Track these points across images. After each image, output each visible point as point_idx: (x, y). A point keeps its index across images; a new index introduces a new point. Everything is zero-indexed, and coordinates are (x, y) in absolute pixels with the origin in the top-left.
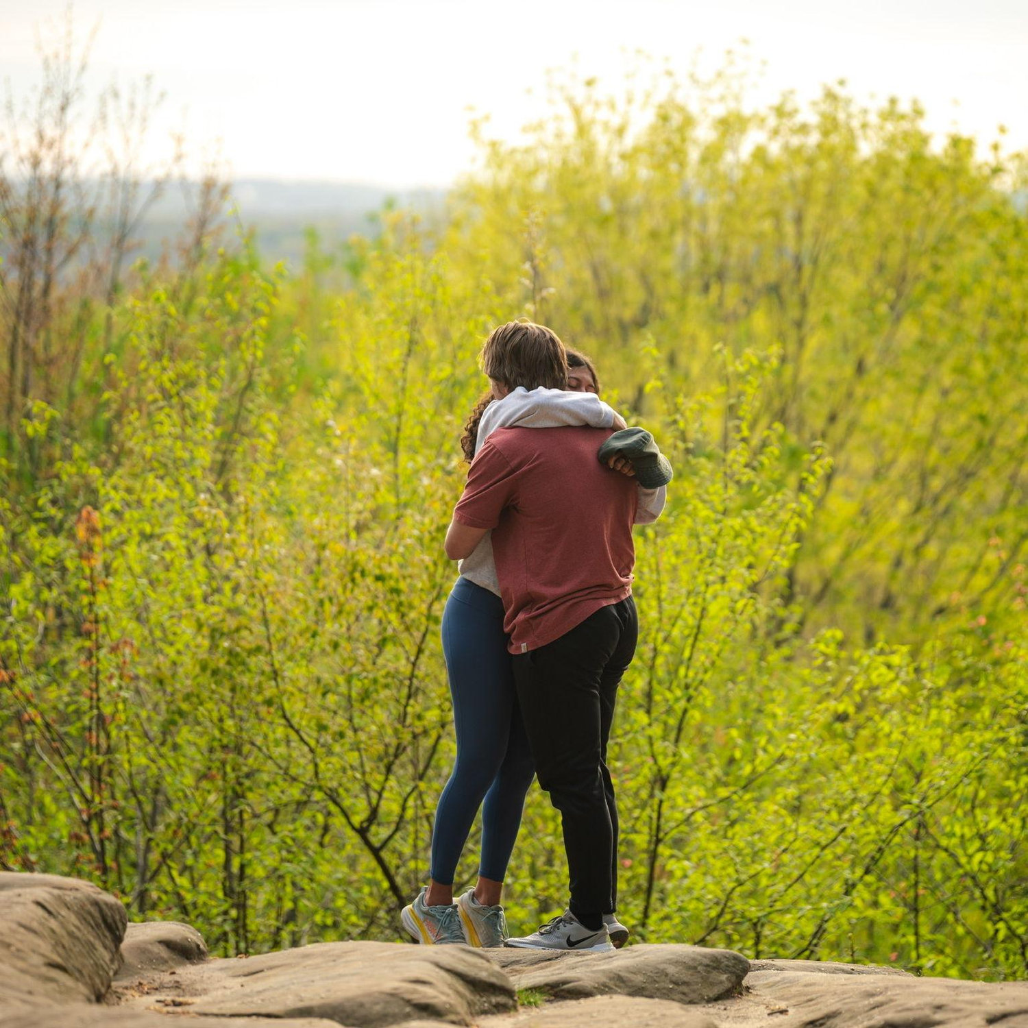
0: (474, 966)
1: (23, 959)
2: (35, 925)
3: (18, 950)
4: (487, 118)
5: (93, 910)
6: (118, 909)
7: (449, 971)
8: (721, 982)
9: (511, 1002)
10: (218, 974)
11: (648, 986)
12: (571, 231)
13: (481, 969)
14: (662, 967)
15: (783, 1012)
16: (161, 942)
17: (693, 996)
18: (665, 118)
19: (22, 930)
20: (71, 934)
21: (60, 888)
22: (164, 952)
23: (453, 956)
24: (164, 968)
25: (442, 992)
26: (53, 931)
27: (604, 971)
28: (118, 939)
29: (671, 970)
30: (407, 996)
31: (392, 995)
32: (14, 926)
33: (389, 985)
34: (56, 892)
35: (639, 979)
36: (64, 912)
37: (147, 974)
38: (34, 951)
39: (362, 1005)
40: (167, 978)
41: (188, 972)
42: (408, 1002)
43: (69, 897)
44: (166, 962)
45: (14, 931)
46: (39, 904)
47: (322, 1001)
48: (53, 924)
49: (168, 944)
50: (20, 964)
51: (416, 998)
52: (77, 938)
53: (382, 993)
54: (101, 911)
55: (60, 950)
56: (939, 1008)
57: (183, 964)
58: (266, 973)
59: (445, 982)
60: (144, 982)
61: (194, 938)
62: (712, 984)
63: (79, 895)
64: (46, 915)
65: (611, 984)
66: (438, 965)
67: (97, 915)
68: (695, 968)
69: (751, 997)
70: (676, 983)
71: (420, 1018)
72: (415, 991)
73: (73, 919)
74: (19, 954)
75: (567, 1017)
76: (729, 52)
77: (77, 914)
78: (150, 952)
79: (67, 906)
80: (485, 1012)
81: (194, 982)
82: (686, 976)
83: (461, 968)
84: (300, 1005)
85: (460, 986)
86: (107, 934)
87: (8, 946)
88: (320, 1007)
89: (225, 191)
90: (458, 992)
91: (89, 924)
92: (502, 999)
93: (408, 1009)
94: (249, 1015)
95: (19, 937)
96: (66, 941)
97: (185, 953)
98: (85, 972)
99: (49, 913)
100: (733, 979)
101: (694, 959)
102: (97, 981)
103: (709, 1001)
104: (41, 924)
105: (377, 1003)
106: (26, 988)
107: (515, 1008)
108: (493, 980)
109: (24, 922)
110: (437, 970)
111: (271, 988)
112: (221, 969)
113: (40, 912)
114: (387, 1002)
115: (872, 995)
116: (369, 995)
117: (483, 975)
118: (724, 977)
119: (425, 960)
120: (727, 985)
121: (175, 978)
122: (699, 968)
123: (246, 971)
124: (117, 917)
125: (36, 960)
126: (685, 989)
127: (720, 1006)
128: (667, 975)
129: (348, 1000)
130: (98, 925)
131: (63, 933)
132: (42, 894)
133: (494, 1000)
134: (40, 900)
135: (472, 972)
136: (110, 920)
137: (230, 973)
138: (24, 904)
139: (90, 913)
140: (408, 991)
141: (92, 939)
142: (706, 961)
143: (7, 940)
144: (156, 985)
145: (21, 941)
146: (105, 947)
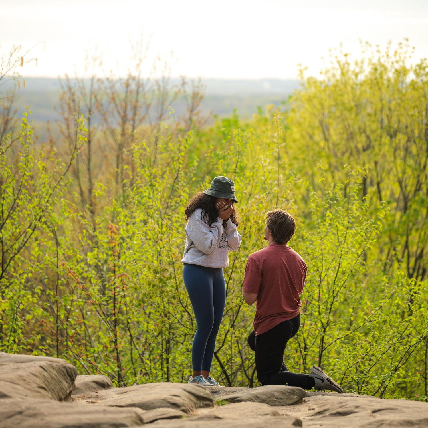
0: (199, 391)
1: (30, 385)
2: (37, 374)
3: (28, 382)
4: (306, 68)
5: (63, 369)
6: (74, 370)
7: (189, 392)
8: (294, 399)
9: (211, 404)
10: (113, 393)
11: (267, 400)
12: (338, 114)
13: (201, 392)
14: (273, 393)
15: (313, 409)
16: (94, 382)
17: (283, 403)
18: (376, 69)
19: (32, 375)
20: (52, 378)
21: (52, 362)
22: (94, 385)
23: (192, 387)
24: (94, 390)
25: (184, 399)
26: (44, 376)
27: (251, 394)
28: (73, 380)
29: (276, 394)
30: (169, 400)
31: (164, 400)
32: (29, 374)
33: (163, 397)
34: (50, 363)
35: (264, 397)
36: (51, 370)
37: (87, 393)
38: (34, 382)
39: (153, 403)
40: (94, 394)
41: (102, 392)
42: (169, 402)
43: (54, 365)
44: (95, 388)
45: (28, 376)
46: (41, 367)
47: (139, 402)
48: (45, 374)
49: (97, 383)
50: (28, 387)
51: (172, 401)
52: (54, 379)
53: (160, 399)
54: (67, 370)
55: (46, 383)
56: (357, 407)
57: (102, 389)
58: (129, 393)
59: (186, 396)
60: (86, 395)
61: (107, 381)
62: (291, 399)
63: (59, 364)
64: (43, 370)
65: (253, 399)
66: (185, 390)
67: (65, 371)
68: (285, 393)
69: (305, 404)
70: (277, 399)
71: (172, 408)
72: (172, 399)
73: (55, 372)
74: (28, 383)
75: (228, 409)
76: (400, 44)
77: (57, 371)
78: (89, 385)
79: (53, 368)
80: (201, 407)
81: (103, 396)
82: (281, 396)
83: (193, 391)
84: (132, 403)
85: (192, 398)
86: (69, 378)
87: (25, 380)
88: (138, 404)
89: (201, 98)
90: (191, 400)
91: (61, 374)
92: (208, 403)
93: (169, 405)
94: (113, 406)
95: (30, 378)
96: (50, 380)
97: (103, 386)
98: (55, 390)
99: (45, 370)
100: (299, 397)
101: (285, 390)
102: (61, 394)
103: (289, 405)
104: (40, 373)
105: (158, 403)
106: (25, 394)
107: (213, 406)
108: (205, 396)
109: (33, 373)
110: (184, 392)
111: (126, 398)
112: (114, 391)
113: (41, 369)
114: (162, 402)
115: (341, 403)
116: (156, 400)
117: (202, 394)
118: (295, 397)
119: (181, 388)
120: (296, 400)
121: (97, 394)
122: (287, 394)
123: (122, 392)
124: (73, 372)
125: (34, 385)
126: (280, 401)
127: (292, 407)
128: (274, 396)
129: (148, 401)
130: (65, 375)
131: (49, 377)
132: (43, 363)
133: (205, 403)
134: (42, 366)
135: (198, 393)
136: (70, 373)
137: (116, 393)
138: (35, 367)
139: (62, 371)
140: (169, 399)
141: (61, 379)
142: (289, 391)
143: (25, 379)
144: (90, 396)
145: (30, 379)
146: (67, 382)
